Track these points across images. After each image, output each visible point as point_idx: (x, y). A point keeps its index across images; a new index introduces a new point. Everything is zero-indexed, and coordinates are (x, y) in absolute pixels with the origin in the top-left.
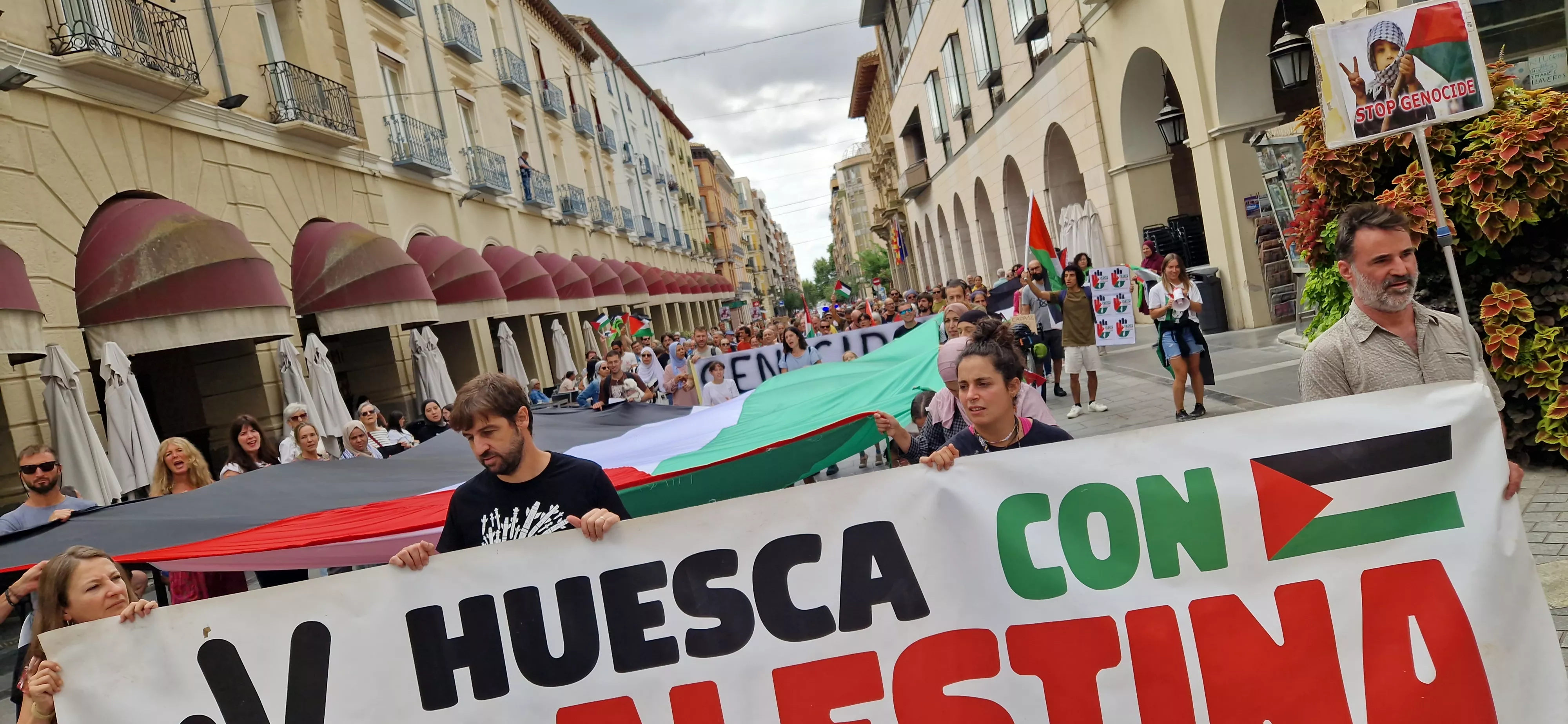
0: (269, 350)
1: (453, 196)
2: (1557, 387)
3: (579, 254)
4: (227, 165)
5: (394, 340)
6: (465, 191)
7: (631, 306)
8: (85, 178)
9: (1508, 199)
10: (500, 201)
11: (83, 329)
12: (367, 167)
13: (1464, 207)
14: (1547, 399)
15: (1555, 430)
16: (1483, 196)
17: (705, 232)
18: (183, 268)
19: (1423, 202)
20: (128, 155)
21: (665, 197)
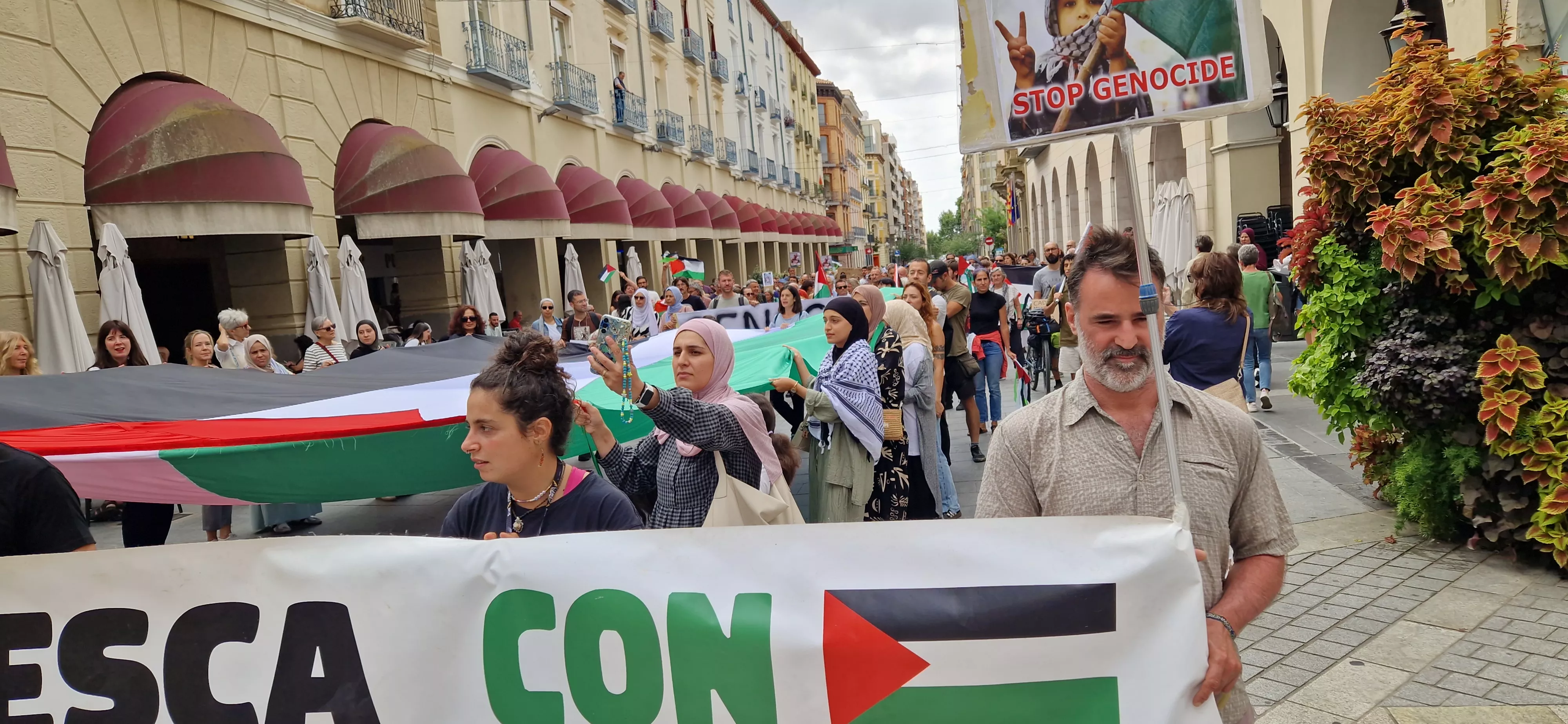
0: (300, 247)
1: (532, 110)
2: (1558, 475)
3: (671, 183)
4: (274, 56)
5: (446, 251)
6: (546, 106)
7: (723, 241)
8: (108, 54)
9: (1531, 232)
10: (587, 120)
11: (89, 208)
12: (437, 71)
13: (1476, 238)
14: (1547, 488)
15: (1551, 527)
16: (1498, 224)
17: (821, 172)
18: (195, 155)
19: (1425, 225)
20: (162, 36)
21: (778, 133)
